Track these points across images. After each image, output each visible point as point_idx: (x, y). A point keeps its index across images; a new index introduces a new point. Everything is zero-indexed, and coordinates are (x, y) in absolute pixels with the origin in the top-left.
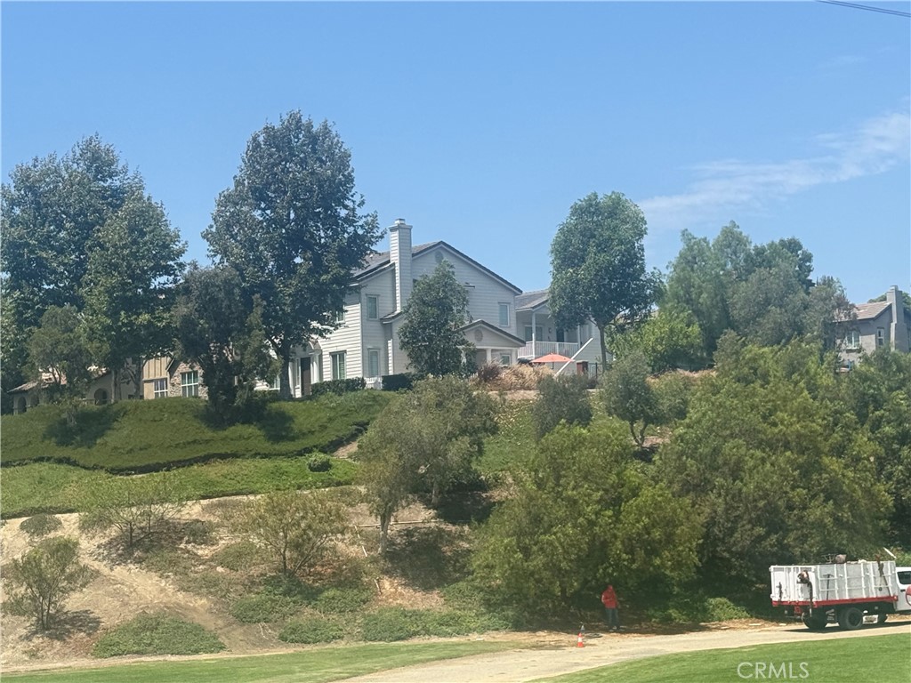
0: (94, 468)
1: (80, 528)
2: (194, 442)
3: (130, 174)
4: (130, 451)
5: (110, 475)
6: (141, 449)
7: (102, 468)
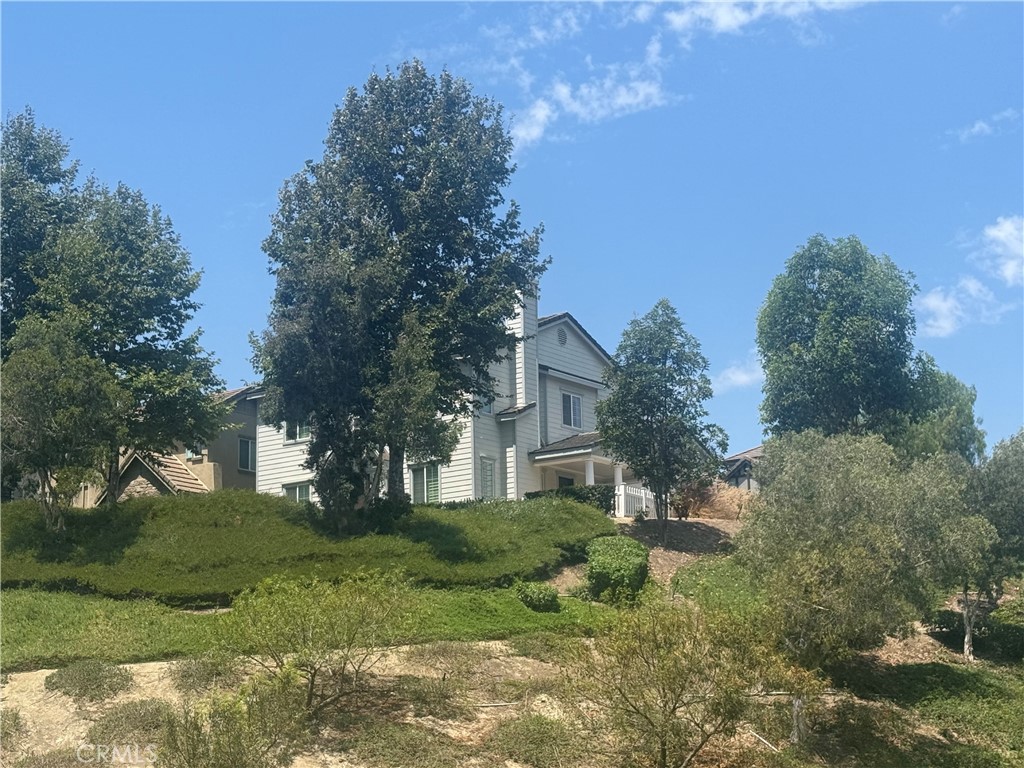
0: (133, 595)
1: (178, 687)
2: (311, 556)
3: (80, 182)
4: (195, 569)
5: (168, 609)
6: (214, 566)
7: (149, 595)
